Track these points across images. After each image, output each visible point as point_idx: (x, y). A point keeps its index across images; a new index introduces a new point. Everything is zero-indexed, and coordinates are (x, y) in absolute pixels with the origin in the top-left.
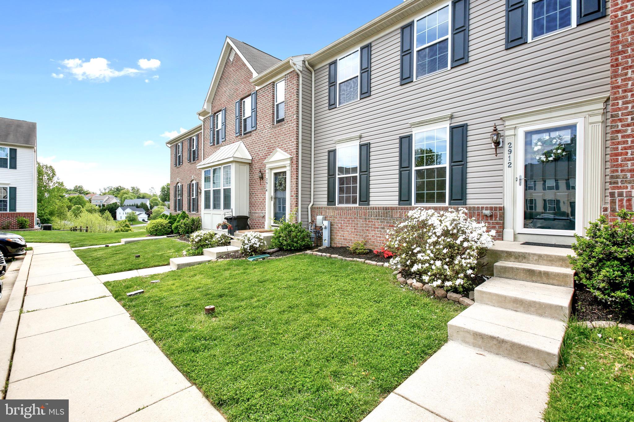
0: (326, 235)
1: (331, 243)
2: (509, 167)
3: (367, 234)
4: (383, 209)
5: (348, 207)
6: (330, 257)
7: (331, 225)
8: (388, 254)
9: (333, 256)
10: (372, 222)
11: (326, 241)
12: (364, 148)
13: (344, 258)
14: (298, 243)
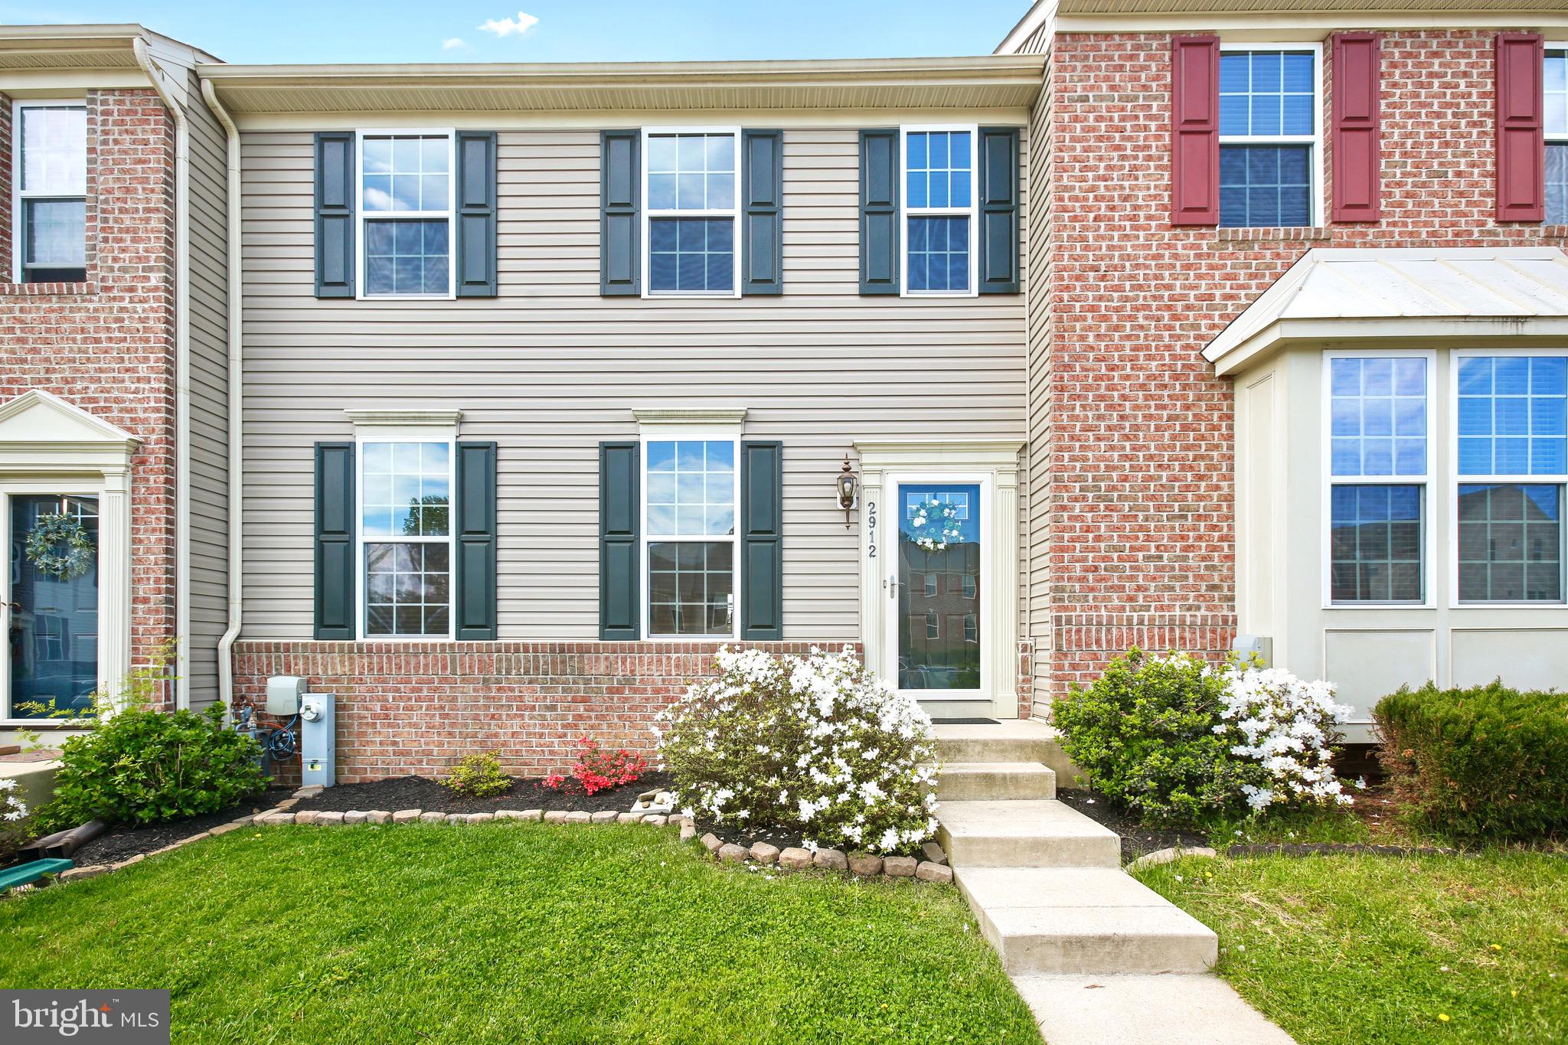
0: (316, 744)
1: (337, 772)
2: (871, 556)
3: (494, 729)
4: (553, 650)
5: (415, 645)
6: (389, 821)
7: (339, 707)
8: (596, 784)
9: (399, 815)
10: (512, 690)
11: (318, 767)
12: (476, 459)
13: (453, 816)
14: (215, 788)
